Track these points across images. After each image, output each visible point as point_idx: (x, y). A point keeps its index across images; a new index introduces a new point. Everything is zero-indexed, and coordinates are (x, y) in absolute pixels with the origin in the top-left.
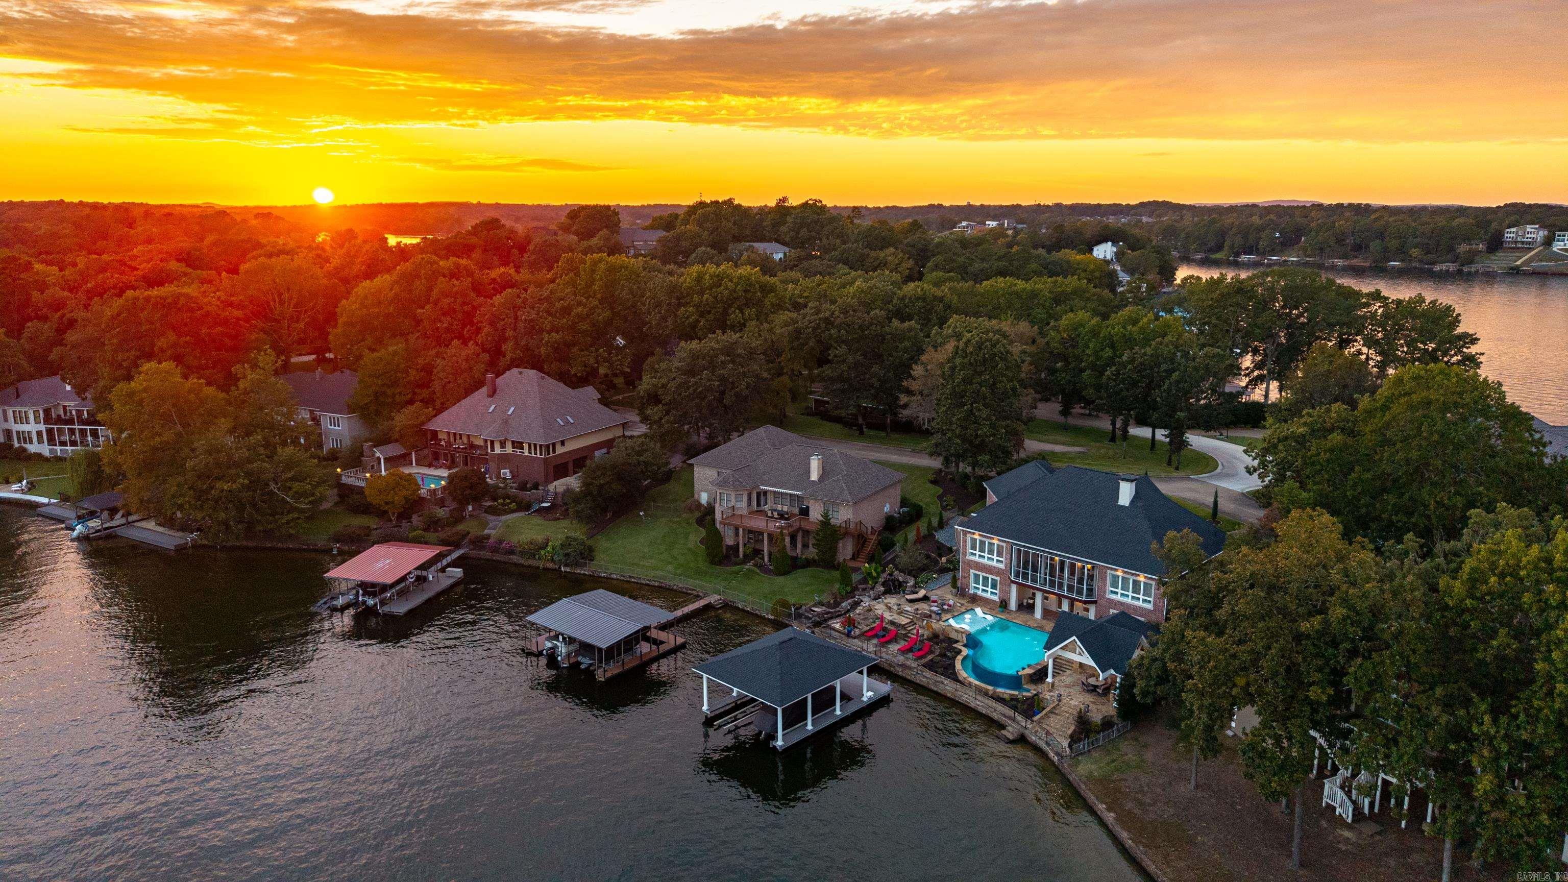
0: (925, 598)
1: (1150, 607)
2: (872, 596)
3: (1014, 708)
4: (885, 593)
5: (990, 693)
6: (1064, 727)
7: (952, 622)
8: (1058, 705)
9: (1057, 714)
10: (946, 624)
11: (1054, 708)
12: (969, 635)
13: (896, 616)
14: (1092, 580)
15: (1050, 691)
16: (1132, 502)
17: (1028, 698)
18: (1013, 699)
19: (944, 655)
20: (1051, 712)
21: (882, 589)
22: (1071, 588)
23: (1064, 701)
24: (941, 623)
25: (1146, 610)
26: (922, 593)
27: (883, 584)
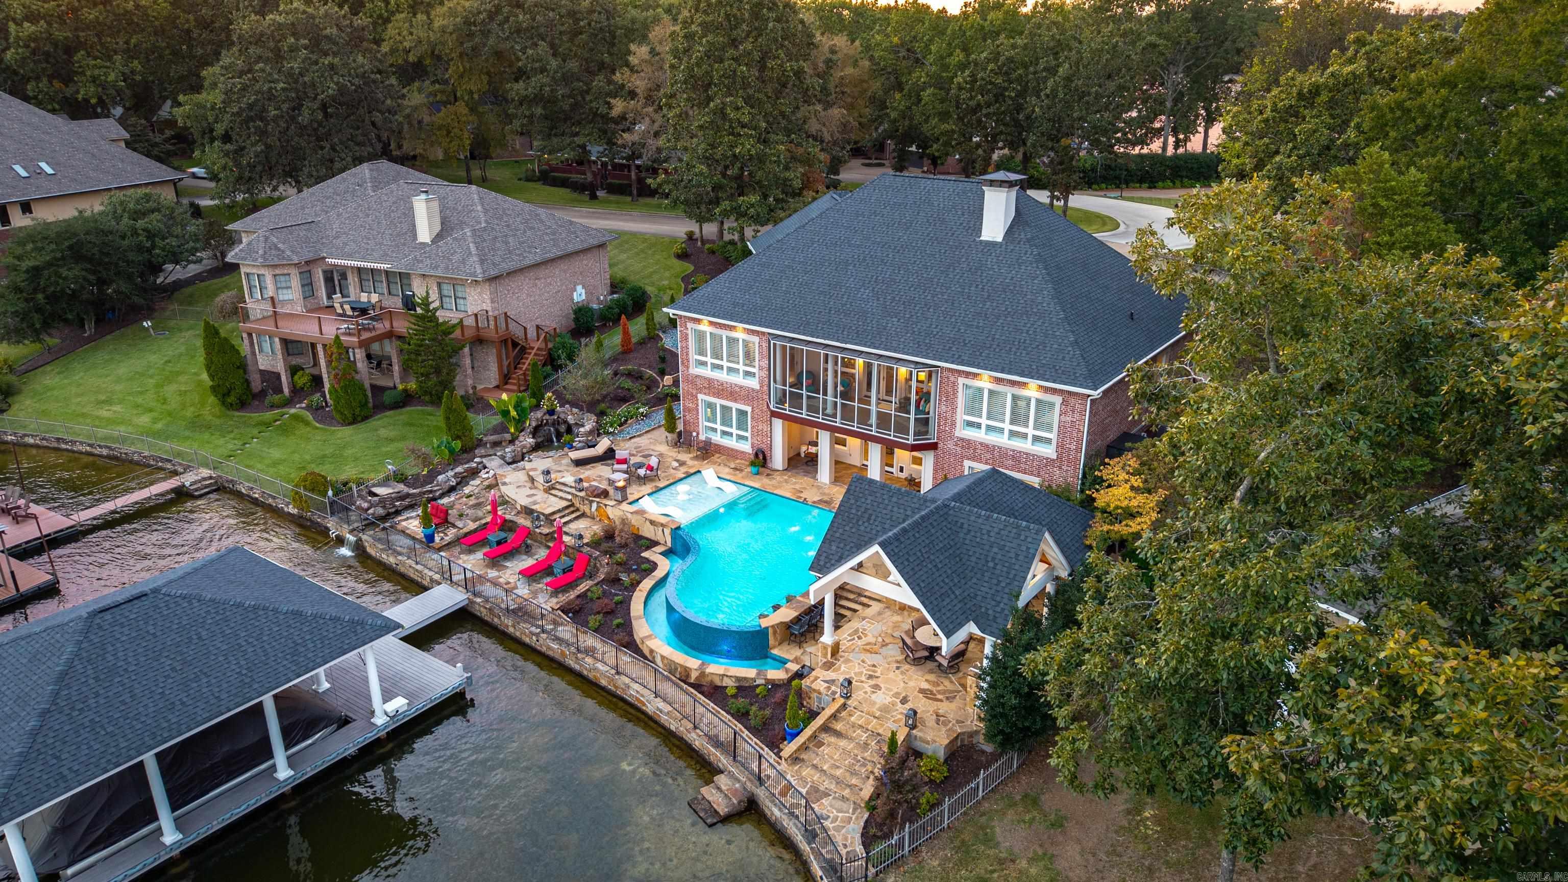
0: (609, 455)
1: (1049, 451)
2: (509, 457)
3: (742, 716)
4: (536, 448)
5: (694, 676)
6: (854, 773)
7: (649, 505)
8: (844, 706)
9: (838, 734)
10: (634, 508)
11: (834, 716)
12: (676, 530)
13: (540, 496)
14: (928, 401)
15: (828, 666)
16: (1009, 233)
17: (775, 686)
18: (745, 689)
19: (614, 581)
20: (825, 728)
21: (531, 441)
22: (883, 420)
23: (857, 696)
24: (625, 506)
25: (1041, 458)
26: (604, 444)
27: (535, 432)
